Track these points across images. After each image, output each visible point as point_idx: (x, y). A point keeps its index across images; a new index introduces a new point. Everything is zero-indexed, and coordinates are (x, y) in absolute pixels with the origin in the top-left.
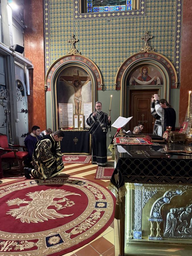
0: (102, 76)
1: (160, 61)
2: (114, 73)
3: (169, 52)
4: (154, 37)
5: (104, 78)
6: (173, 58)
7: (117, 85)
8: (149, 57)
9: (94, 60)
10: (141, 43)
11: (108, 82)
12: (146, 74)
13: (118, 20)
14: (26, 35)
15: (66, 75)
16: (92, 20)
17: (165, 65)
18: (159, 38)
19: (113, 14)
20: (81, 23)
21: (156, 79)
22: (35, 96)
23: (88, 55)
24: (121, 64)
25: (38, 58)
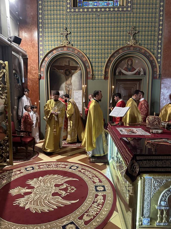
0: (92, 67)
1: (145, 54)
2: (103, 64)
3: (152, 46)
4: (139, 32)
5: (94, 68)
6: (155, 51)
7: (105, 75)
8: (134, 50)
9: (85, 51)
10: (128, 37)
11: (97, 72)
12: (131, 65)
13: (106, 15)
14: (21, 26)
15: (58, 64)
16: (83, 14)
17: (148, 57)
18: (143, 33)
19: (103, 10)
20: (73, 16)
21: (140, 70)
22: (29, 83)
23: (79, 47)
24: (109, 56)
25: (32, 48)
